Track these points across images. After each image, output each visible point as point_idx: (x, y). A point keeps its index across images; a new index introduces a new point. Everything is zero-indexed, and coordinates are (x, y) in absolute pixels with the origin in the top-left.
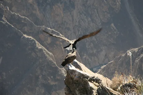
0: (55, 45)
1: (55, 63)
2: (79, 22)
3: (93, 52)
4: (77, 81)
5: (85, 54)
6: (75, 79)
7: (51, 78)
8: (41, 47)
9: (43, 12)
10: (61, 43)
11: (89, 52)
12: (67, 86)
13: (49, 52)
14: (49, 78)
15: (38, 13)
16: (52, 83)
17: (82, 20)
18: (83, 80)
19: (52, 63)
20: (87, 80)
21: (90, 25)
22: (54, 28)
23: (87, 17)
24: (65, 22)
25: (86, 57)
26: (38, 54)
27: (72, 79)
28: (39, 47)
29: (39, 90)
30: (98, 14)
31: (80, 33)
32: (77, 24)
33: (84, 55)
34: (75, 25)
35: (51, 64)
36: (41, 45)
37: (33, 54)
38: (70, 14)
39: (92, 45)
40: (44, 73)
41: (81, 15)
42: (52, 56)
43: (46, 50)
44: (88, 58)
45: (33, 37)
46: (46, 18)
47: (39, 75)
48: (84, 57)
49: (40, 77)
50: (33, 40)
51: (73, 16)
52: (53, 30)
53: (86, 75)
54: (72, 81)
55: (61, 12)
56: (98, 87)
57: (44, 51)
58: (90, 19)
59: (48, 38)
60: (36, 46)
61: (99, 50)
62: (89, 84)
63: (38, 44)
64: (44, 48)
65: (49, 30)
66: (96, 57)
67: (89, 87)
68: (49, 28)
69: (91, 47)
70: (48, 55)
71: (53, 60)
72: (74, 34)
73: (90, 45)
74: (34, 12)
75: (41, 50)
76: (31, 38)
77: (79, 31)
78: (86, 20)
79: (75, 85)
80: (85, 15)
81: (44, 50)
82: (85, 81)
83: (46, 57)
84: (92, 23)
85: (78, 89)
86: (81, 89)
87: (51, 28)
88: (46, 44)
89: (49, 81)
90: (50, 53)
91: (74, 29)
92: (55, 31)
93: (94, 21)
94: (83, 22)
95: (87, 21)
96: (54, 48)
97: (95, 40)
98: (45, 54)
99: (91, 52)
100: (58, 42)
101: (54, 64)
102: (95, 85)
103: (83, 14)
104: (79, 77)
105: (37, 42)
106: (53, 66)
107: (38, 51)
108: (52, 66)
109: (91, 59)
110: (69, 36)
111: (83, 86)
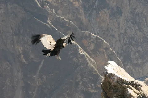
0: (98, 52)
1: (97, 70)
2: (125, 30)
3: (138, 62)
4: (115, 86)
5: (129, 64)
6: (112, 84)
7: (91, 86)
8: (84, 53)
9: (89, 17)
10: (105, 51)
11: (133, 62)
12: (104, 91)
13: (91, 59)
14: (89, 85)
15: (83, 17)
16: (92, 91)
17: (129, 28)
18: (121, 86)
19: (94, 70)
20: (126, 86)
21: (136, 34)
22: (98, 34)
23: (134, 25)
24: (110, 28)
25: (129, 67)
26: (80, 59)
27: (109, 83)
28: (82, 52)
29: (78, 96)
30: (146, 22)
31: (125, 41)
32: (123, 32)
33: (127, 65)
34: (121, 33)
35: (92, 71)
36: (83, 51)
37: (75, 59)
38: (117, 21)
39: (137, 55)
40: (85, 80)
41: (128, 23)
42: (94, 63)
43: (88, 56)
44: (131, 68)
45: (76, 42)
46: (91, 23)
47: (79, 82)
48: (128, 67)
49: (80, 83)
50: (75, 45)
51: (119, 24)
52: (98, 36)
53: (126, 80)
54: (110, 86)
55: (108, 19)
56: (139, 95)
57: (86, 58)
58: (137, 28)
59: (92, 44)
60: (78, 52)
61: (145, 61)
62: (128, 90)
63: (81, 49)
64: (87, 54)
65: (94, 36)
66: (140, 68)
67: (128, 94)
68: (93, 34)
69: (136, 57)
70: (90, 62)
71: (95, 67)
72: (119, 42)
73: (135, 54)
74: (79, 16)
75: (83, 56)
76: (74, 43)
77: (124, 39)
78: (133, 28)
79: (112, 90)
80: (132, 23)
81: (87, 56)
82: (123, 87)
83: (88, 63)
84: (139, 32)
85: (115, 95)
86: (119, 96)
87: (95, 34)
88: (89, 50)
89: (89, 89)
90: (93, 60)
91: (119, 36)
92: (99, 37)
93: (141, 30)
94: (129, 30)
95: (134, 30)
96: (97, 55)
97: (141, 50)
98: (87, 60)
99: (136, 62)
100: (101, 49)
101: (96, 72)
102: (135, 92)
103: (130, 22)
104: (118, 82)
105: (79, 47)
106: (95, 73)
107: (80, 56)
108: (93, 73)
109: (135, 69)
110: (113, 43)
111: (121, 92)
